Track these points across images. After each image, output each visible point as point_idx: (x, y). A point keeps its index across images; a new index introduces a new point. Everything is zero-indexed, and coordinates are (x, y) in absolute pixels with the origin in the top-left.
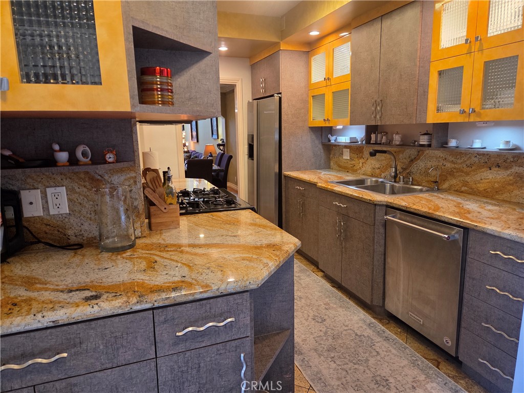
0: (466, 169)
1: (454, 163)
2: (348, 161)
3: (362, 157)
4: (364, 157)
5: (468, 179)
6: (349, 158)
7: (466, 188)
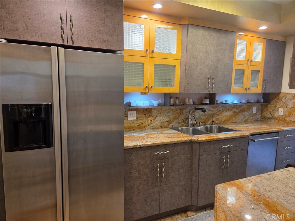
0: (218, 113)
1: (213, 111)
2: (133, 121)
3: (151, 116)
4: (152, 115)
5: (218, 117)
6: (135, 119)
7: (218, 121)
